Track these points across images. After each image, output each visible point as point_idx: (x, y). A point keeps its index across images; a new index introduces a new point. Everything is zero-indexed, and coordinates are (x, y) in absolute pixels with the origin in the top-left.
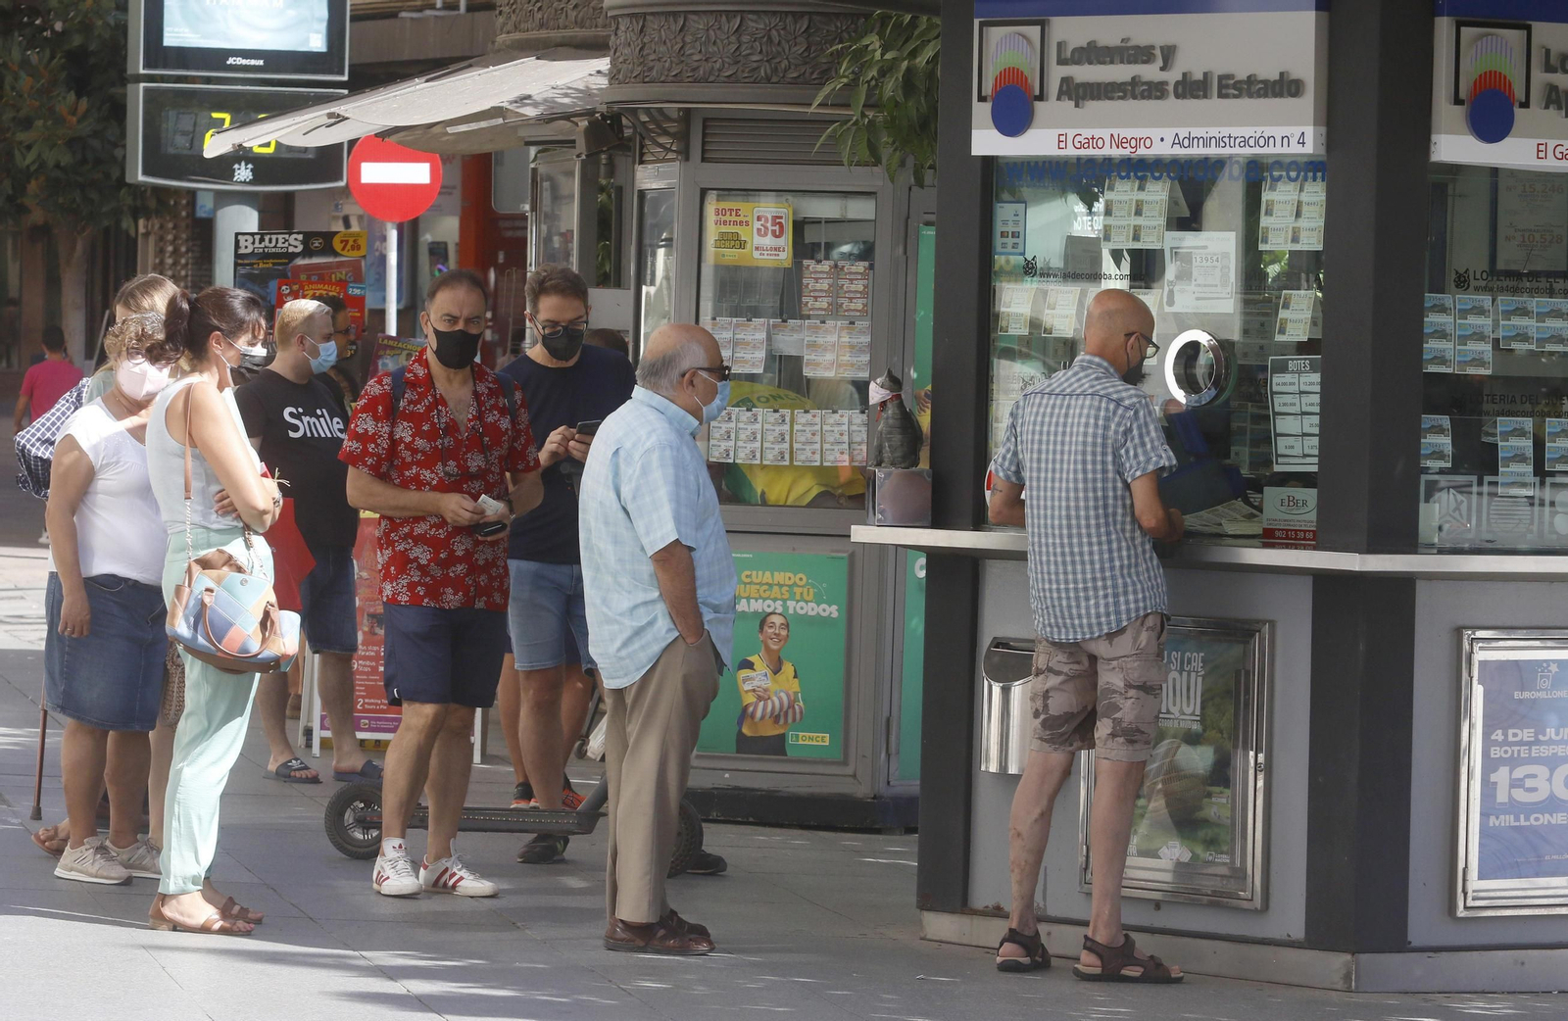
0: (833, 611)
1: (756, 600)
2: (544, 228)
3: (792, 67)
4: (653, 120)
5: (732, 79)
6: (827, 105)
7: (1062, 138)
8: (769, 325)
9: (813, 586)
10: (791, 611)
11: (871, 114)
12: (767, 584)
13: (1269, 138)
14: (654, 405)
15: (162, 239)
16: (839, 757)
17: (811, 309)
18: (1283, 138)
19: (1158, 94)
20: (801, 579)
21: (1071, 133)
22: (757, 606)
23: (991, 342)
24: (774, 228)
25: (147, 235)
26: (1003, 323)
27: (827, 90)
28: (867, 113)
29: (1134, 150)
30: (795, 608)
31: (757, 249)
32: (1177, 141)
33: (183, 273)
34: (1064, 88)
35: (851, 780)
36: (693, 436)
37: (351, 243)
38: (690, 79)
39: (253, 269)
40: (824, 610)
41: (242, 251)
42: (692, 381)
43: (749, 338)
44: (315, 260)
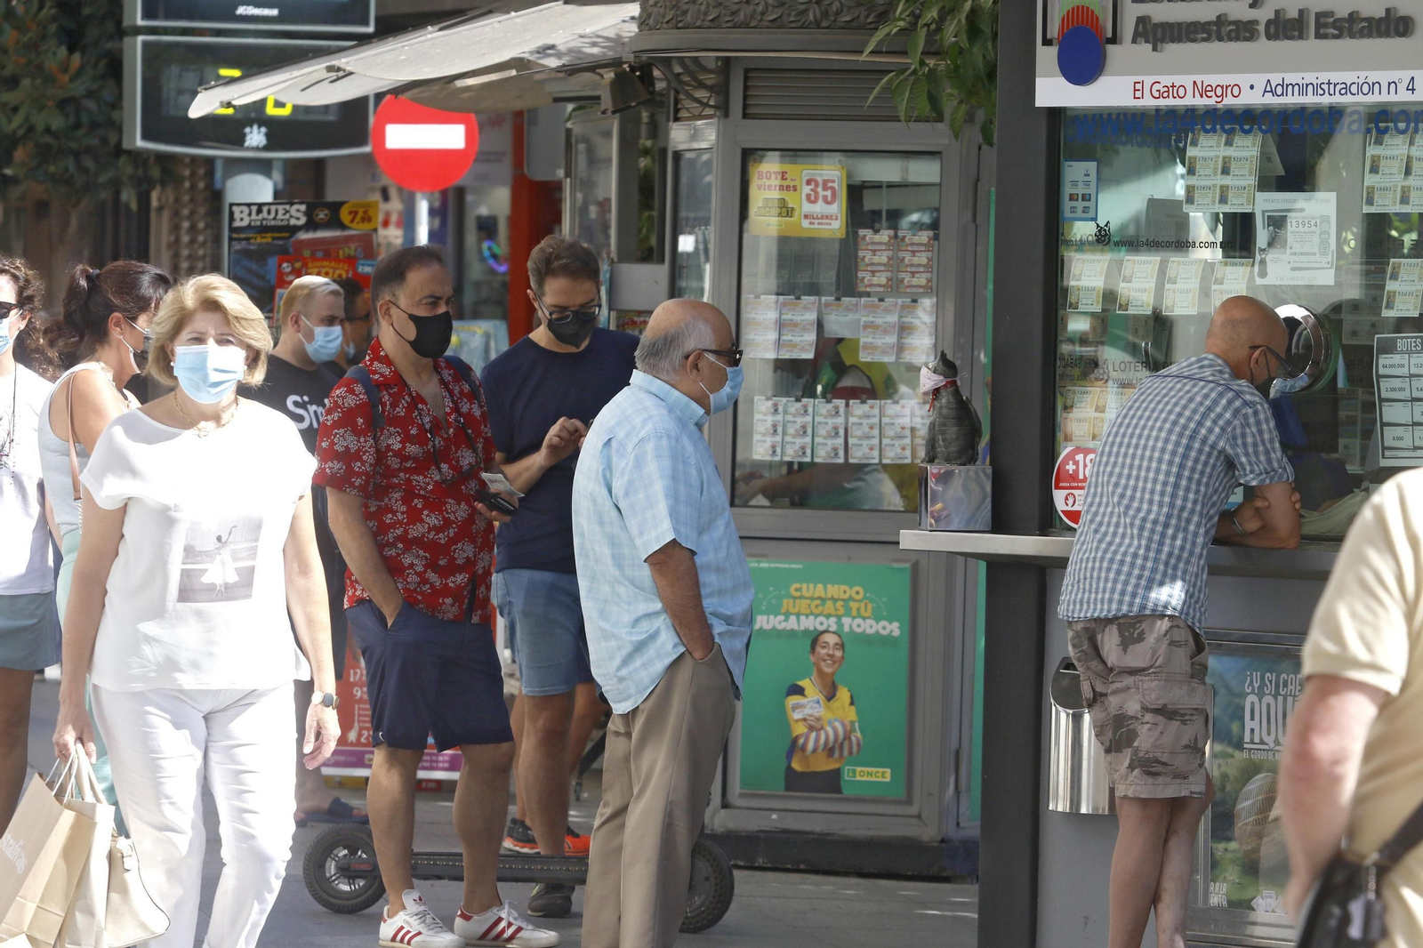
0: (894, 628)
1: (807, 616)
2: (579, 196)
3: (845, 10)
4: (687, 71)
5: (777, 24)
6: (882, 52)
7: (1139, 86)
8: (820, 303)
9: (872, 601)
10: (846, 629)
11: (931, 62)
12: (819, 598)
13: (1373, 84)
14: (653, 390)
15: (176, 214)
16: (900, 793)
17: (867, 286)
18: (1389, 84)
19: (1248, 34)
20: (858, 593)
21: (1148, 80)
22: (808, 623)
23: (1060, 320)
24: (825, 193)
25: (160, 209)
26: (1072, 298)
27: (880, 34)
28: (927, 61)
29: (1219, 99)
30: (851, 626)
31: (806, 217)
32: (1268, 89)
33: (201, 252)
34: (1141, 29)
35: (915, 821)
36: (699, 426)
37: (360, 214)
38: (729, 25)
39: (250, 244)
40: (884, 628)
41: (237, 224)
42: (697, 365)
43: (798, 318)
44: (320, 234)
